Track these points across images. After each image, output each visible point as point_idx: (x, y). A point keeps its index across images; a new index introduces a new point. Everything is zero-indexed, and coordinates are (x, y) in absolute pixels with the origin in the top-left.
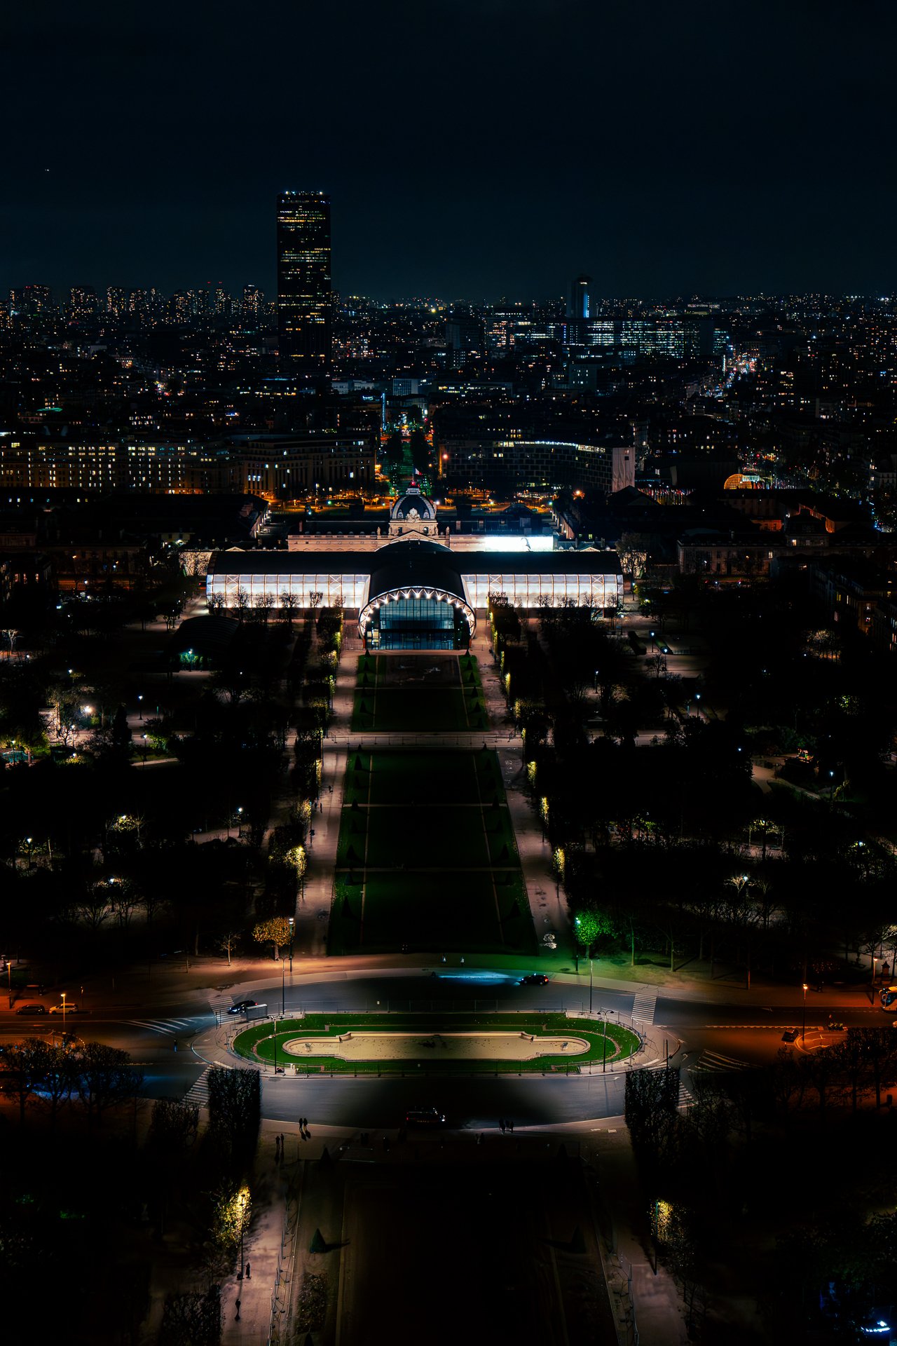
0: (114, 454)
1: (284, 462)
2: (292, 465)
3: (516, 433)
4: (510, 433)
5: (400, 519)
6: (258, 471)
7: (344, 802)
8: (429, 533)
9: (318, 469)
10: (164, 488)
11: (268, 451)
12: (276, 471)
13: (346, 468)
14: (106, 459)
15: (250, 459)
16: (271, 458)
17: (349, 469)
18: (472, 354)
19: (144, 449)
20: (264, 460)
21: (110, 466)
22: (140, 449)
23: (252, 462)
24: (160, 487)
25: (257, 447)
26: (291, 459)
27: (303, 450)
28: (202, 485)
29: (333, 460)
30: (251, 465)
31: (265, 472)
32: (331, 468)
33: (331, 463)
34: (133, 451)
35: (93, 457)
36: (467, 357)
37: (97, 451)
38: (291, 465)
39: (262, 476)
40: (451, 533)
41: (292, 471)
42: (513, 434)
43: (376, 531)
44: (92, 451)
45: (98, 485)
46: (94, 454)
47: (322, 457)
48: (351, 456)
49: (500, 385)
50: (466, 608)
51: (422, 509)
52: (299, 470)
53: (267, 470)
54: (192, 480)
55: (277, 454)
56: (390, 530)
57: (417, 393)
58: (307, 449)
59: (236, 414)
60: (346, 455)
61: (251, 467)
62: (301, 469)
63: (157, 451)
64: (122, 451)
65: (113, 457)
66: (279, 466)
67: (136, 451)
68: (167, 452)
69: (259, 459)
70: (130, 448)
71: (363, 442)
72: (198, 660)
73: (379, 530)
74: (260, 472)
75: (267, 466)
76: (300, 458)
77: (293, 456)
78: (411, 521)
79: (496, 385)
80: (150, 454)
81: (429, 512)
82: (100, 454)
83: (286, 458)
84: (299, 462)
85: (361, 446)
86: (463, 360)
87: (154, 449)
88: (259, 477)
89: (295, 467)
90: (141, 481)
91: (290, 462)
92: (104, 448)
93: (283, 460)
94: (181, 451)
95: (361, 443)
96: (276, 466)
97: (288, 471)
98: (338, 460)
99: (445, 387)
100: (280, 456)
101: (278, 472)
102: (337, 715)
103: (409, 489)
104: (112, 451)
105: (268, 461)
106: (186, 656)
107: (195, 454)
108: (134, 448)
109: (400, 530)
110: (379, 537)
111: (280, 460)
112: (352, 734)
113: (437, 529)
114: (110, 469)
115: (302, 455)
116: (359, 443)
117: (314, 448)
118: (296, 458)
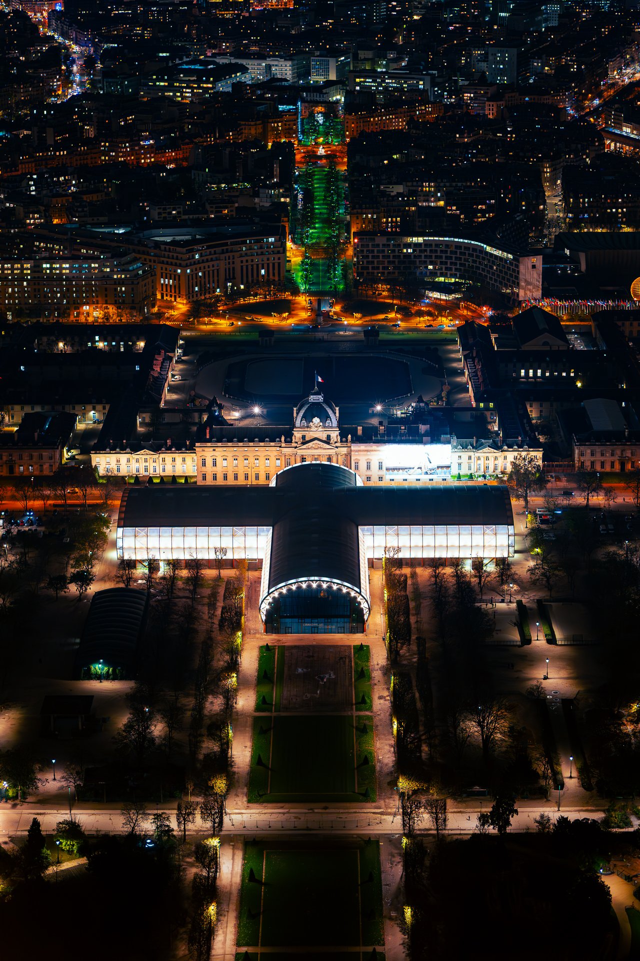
0: (29, 272)
1: (196, 266)
2: (204, 268)
3: (429, 186)
4: (423, 186)
5: (304, 427)
6: (171, 275)
7: (238, 944)
8: (331, 442)
9: (229, 269)
10: (78, 304)
11: (180, 256)
12: (189, 276)
13: (258, 265)
14: (22, 278)
15: (163, 262)
16: (184, 263)
17: (260, 266)
18: (392, 5)
19: (58, 266)
20: (176, 265)
21: (25, 283)
22: (54, 266)
23: (164, 266)
24: (74, 304)
25: (170, 251)
26: (203, 262)
27: (215, 251)
28: (116, 301)
29: (244, 259)
30: (164, 269)
31: (177, 278)
32: (242, 266)
33: (242, 262)
34: (47, 269)
35: (9, 274)
36: (388, 8)
37: (12, 269)
38: (202, 268)
39: (175, 280)
40: (353, 441)
41: (204, 273)
42: (426, 187)
43: (280, 438)
44: (8, 269)
45: (14, 302)
46: (9, 272)
47: (233, 256)
48: (262, 254)
49: (417, 79)
50: (361, 597)
51: (324, 417)
52: (211, 272)
53: (179, 275)
54: (106, 296)
55: (189, 259)
56: (293, 437)
57: (335, 79)
58: (218, 250)
59: (151, 142)
60: (257, 253)
61: (164, 271)
62: (213, 271)
63: (71, 269)
64: (37, 269)
65: (28, 274)
66: (192, 271)
67: (51, 269)
68: (80, 269)
69: (172, 264)
70: (44, 266)
71: (273, 239)
72: (108, 672)
73: (283, 439)
74: (173, 276)
75: (179, 271)
76: (212, 260)
77: (205, 258)
78: (314, 429)
79: (413, 79)
80: (64, 271)
81: (331, 420)
82: (15, 272)
83: (198, 262)
84: (211, 264)
85: (272, 243)
86: (384, 12)
87: (68, 266)
88: (171, 281)
89: (207, 269)
90: (56, 298)
91: (202, 265)
92: (19, 266)
93: (195, 263)
94: (95, 268)
95: (271, 240)
96: (188, 271)
97: (200, 274)
98: (249, 258)
99: (362, 80)
100: (192, 261)
101: (191, 276)
102: (235, 770)
103: (311, 396)
104: (27, 269)
105: (180, 266)
106: (97, 667)
107: (108, 270)
108: (48, 266)
109: (304, 437)
110: (283, 445)
111: (194, 264)
112: (248, 808)
113: (339, 437)
114: (25, 287)
115: (214, 257)
116: (270, 240)
117: (225, 248)
118: (207, 261)
